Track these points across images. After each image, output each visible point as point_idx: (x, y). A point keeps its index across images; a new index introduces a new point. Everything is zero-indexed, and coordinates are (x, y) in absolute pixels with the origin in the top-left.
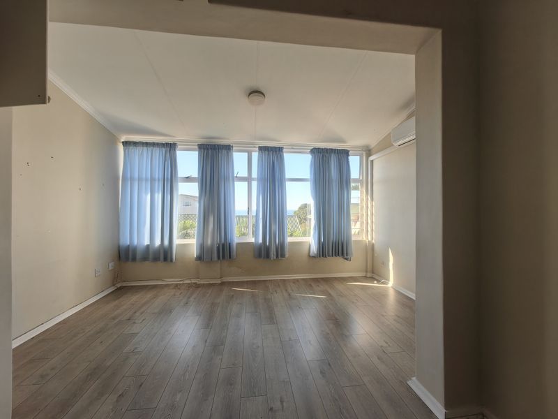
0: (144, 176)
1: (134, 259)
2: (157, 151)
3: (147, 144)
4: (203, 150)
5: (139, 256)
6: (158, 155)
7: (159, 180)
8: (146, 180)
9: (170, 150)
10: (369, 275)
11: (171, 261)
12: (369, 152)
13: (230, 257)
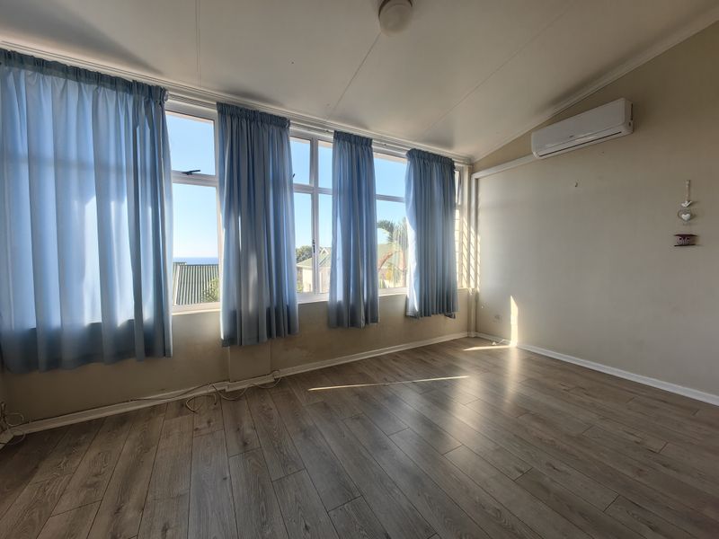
0: (73, 154)
1: (55, 362)
2: (109, 99)
3: (78, 74)
4: (228, 119)
5: (68, 353)
6: (112, 107)
7: (119, 169)
8: (82, 165)
9: (147, 104)
10: (473, 335)
11: (165, 352)
12: (473, 167)
13: (289, 332)
